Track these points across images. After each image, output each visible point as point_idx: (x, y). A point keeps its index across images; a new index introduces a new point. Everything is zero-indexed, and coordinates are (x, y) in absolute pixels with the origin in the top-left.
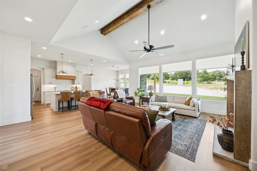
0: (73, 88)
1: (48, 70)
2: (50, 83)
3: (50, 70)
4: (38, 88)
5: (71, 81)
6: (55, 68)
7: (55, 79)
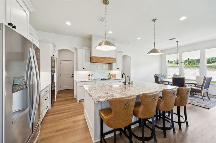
0: (110, 75)
1: (81, 50)
2: (84, 69)
3: (83, 50)
4: (72, 74)
5: (107, 65)
6: (90, 47)
7: (90, 63)
